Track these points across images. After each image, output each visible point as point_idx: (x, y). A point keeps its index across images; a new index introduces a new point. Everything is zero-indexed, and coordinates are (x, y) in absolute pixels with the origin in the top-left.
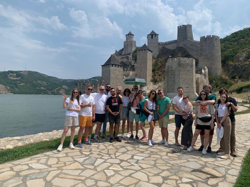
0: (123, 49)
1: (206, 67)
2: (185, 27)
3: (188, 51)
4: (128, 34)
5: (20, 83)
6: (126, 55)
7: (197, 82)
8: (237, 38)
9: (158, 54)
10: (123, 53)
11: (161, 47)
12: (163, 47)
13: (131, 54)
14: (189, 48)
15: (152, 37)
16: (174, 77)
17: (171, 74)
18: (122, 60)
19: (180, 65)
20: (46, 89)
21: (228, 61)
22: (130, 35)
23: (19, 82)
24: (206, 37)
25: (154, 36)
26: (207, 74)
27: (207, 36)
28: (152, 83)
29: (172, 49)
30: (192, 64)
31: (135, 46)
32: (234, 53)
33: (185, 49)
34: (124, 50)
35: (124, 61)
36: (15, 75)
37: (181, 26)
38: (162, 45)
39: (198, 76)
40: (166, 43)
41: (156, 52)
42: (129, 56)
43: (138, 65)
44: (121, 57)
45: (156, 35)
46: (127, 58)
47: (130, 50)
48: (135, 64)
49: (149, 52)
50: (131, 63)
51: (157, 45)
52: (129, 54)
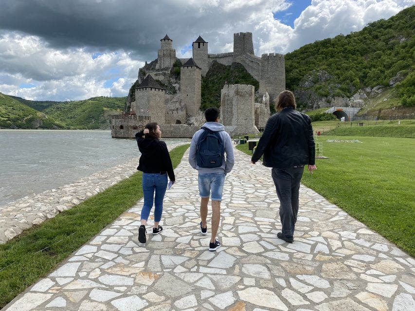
0: (157, 60)
1: (267, 93)
2: (243, 35)
3: (247, 69)
4: (164, 39)
6: (162, 70)
7: (256, 112)
8: (305, 55)
9: (207, 70)
10: (157, 67)
11: (211, 61)
12: (215, 61)
13: (170, 68)
14: (249, 65)
15: (199, 46)
16: (232, 108)
17: (227, 104)
18: (157, 77)
19: (237, 93)
20: (6, 119)
21: (293, 85)
22: (167, 40)
24: (268, 55)
25: (201, 44)
26: (268, 103)
27: (270, 54)
28: (202, 112)
29: (227, 65)
30: (251, 93)
31: (175, 57)
32: (300, 75)
33: (243, 66)
34: (159, 62)
35: (160, 80)
37: (238, 34)
38: (213, 58)
39: (258, 105)
40: (218, 55)
41: (206, 69)
42: (167, 72)
43: (183, 88)
44: (155, 73)
45: (204, 42)
46: (165, 74)
47: (168, 63)
48: (177, 86)
49: (198, 70)
50: (170, 83)
51: (206, 58)
52: (166, 69)
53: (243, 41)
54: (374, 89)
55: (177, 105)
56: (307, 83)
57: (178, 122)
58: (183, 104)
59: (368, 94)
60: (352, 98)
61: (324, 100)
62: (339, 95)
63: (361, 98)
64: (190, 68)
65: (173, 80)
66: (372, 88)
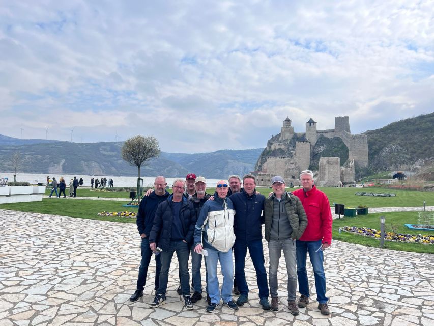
0: (280, 134)
2: (342, 119)
3: (344, 141)
4: (286, 120)
5: (117, 160)
6: (283, 141)
7: (342, 173)
9: (316, 141)
10: (280, 139)
11: (319, 135)
12: (322, 135)
13: (289, 140)
14: (345, 139)
15: (310, 125)
16: (325, 170)
17: (322, 168)
18: (280, 147)
22: (288, 121)
23: (115, 158)
25: (312, 124)
26: (353, 167)
29: (330, 138)
30: (338, 162)
31: (293, 132)
33: (342, 139)
35: (282, 148)
36: (108, 148)
37: (338, 117)
38: (320, 132)
39: (343, 169)
40: (324, 131)
42: (287, 143)
43: (297, 155)
44: (279, 143)
45: (314, 122)
46: (285, 144)
47: (288, 136)
48: (293, 152)
49: (308, 143)
50: (289, 150)
51: (315, 133)
52: (286, 141)
53: (342, 122)
54: (430, 159)
55: (293, 166)
56: (384, 153)
57: (293, 177)
58: (297, 165)
59: (426, 162)
60: (414, 165)
61: (393, 165)
62: (404, 162)
63: (420, 165)
64: (302, 142)
65: (291, 148)
66: (429, 158)
